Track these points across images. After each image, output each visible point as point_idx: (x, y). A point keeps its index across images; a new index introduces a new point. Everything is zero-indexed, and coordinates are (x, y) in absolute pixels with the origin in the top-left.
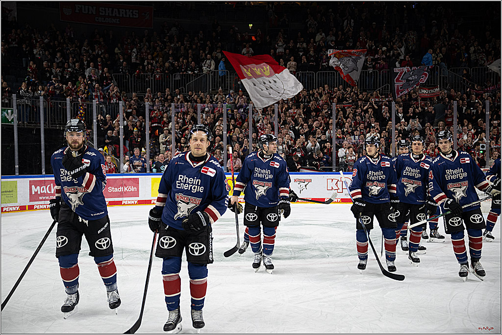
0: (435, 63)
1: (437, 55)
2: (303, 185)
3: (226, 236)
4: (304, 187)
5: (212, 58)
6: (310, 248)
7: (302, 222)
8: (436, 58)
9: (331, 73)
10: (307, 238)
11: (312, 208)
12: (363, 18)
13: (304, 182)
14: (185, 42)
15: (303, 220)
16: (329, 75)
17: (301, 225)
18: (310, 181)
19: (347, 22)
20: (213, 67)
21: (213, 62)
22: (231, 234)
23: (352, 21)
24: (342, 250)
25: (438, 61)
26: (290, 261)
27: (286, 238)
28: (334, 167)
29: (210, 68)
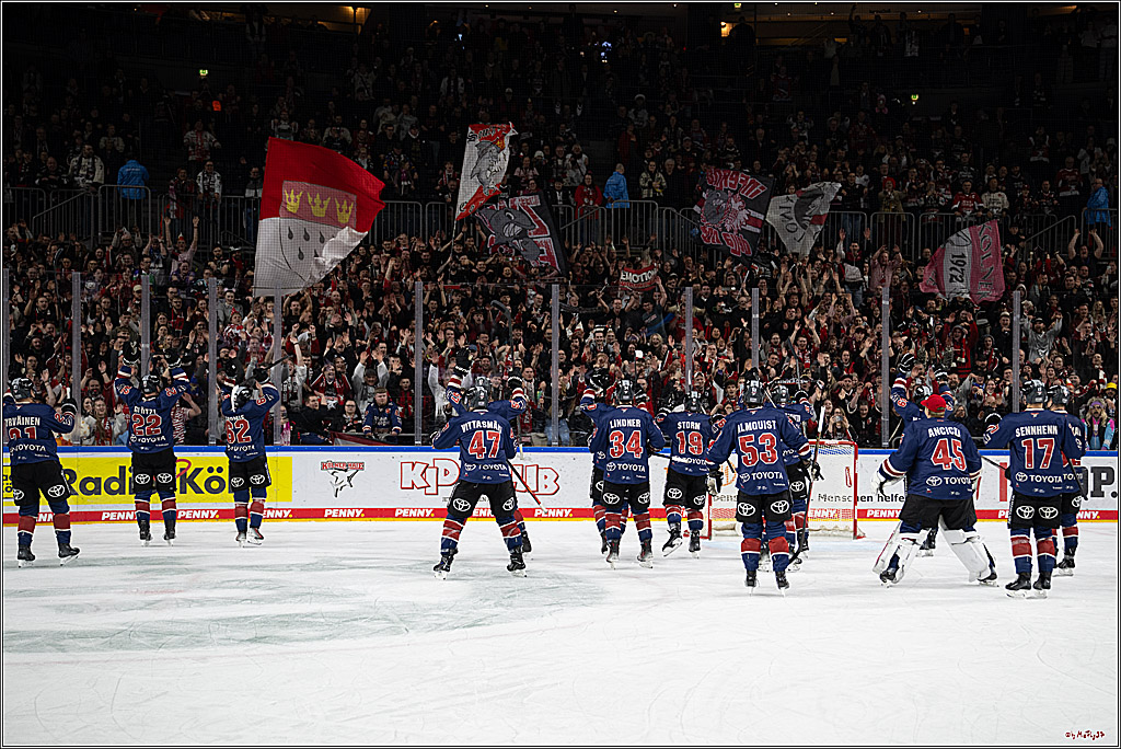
0: (649, 194)
1: (653, 176)
2: (343, 476)
3: (161, 596)
4: (346, 482)
5: (97, 152)
6: (364, 616)
7: (344, 562)
8: (650, 183)
9: (411, 205)
10: (357, 595)
11: (364, 531)
12: (489, 76)
13: (346, 471)
14: (25, 106)
15: (344, 558)
16: (405, 211)
17: (342, 567)
18: (360, 466)
19: (449, 82)
20: (99, 176)
21: (98, 162)
22: (173, 592)
23: (461, 80)
24: (436, 617)
25: (654, 191)
26: (323, 642)
27: (309, 596)
28: (418, 434)
29: (92, 179)
